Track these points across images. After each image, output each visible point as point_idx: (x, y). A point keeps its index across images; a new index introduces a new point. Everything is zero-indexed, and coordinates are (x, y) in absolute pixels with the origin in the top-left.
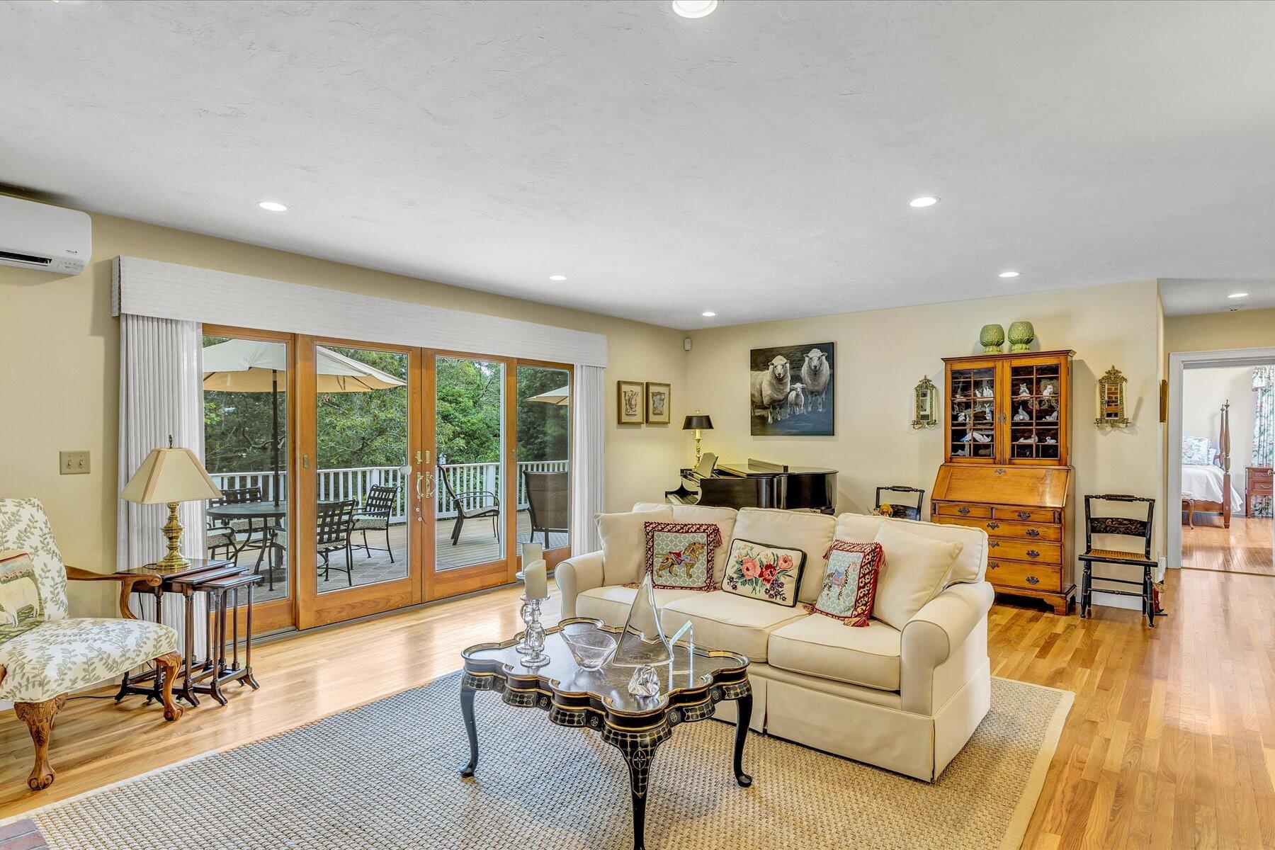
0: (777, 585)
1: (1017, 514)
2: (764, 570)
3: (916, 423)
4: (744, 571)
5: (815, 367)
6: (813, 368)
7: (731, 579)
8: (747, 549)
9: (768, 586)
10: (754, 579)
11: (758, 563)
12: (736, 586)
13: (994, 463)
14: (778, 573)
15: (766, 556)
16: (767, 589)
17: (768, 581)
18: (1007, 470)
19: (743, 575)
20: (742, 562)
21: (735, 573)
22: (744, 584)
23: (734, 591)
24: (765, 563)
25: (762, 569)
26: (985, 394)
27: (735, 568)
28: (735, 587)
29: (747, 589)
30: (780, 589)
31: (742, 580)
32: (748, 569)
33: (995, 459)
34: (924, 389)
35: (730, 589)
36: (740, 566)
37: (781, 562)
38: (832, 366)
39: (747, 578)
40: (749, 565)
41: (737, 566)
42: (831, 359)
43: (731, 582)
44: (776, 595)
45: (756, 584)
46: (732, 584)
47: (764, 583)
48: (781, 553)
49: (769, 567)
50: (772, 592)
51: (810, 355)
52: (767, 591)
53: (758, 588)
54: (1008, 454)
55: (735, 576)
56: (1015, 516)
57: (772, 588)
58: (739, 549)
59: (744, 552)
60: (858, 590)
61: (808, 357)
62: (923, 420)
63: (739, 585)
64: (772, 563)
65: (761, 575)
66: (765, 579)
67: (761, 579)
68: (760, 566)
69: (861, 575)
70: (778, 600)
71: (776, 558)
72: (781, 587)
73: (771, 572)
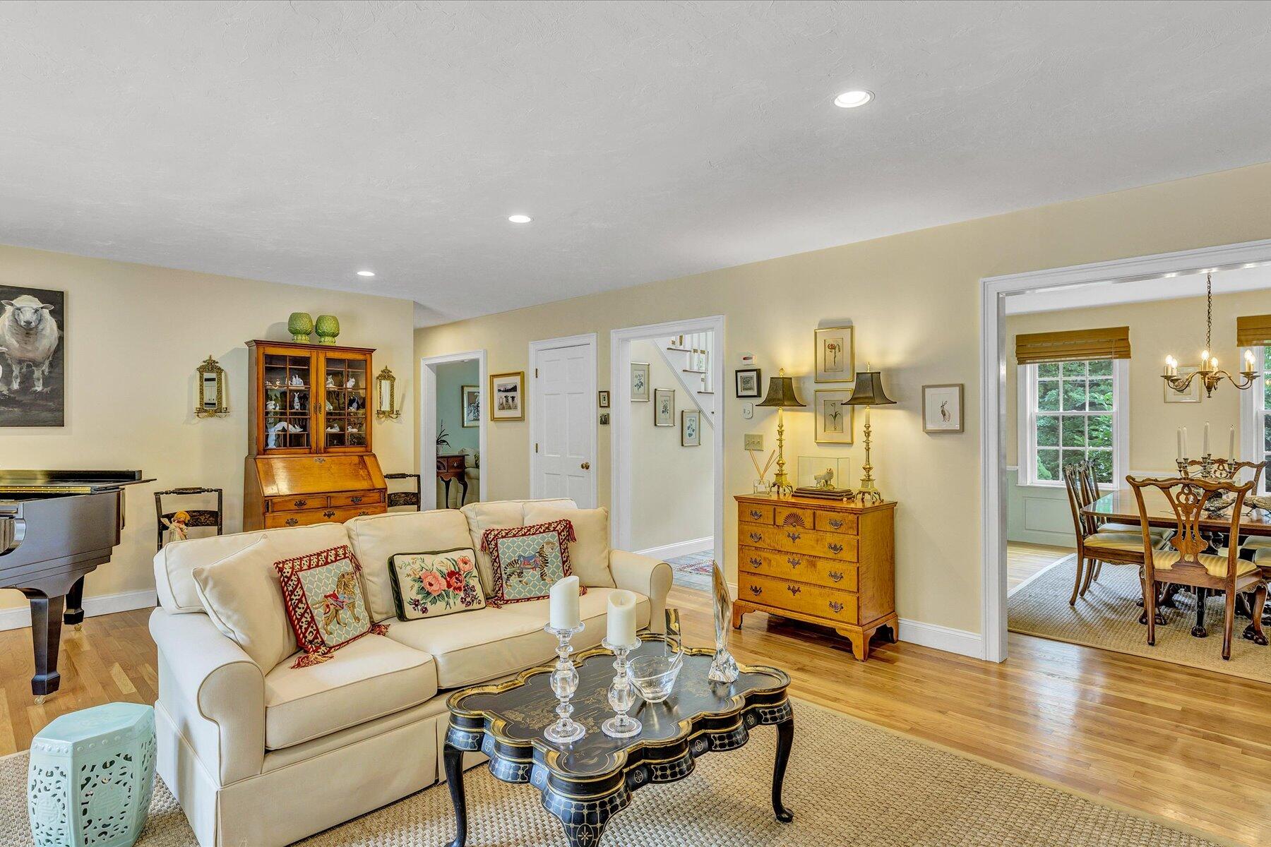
0: (468, 589)
1: (351, 499)
2: (448, 579)
3: (200, 411)
4: (428, 588)
5: (28, 323)
6: (23, 324)
7: (416, 603)
8: (419, 562)
9: (462, 594)
10: (443, 593)
11: (438, 574)
12: (426, 608)
13: (310, 453)
14: (465, 577)
15: (441, 563)
16: (462, 598)
17: (459, 589)
18: (325, 458)
19: (429, 594)
20: (420, 578)
21: (418, 594)
22: (434, 602)
23: (425, 615)
24: (446, 572)
25: (446, 579)
26: (294, 383)
27: (415, 589)
28: (425, 610)
29: (441, 605)
30: (474, 593)
31: (430, 599)
32: (431, 585)
33: (311, 449)
34: (211, 371)
35: (420, 614)
36: (421, 584)
37: (461, 565)
38: (61, 326)
39: (435, 594)
40: (430, 579)
41: (417, 585)
42: (59, 315)
43: (417, 605)
44: (473, 601)
45: (448, 596)
46: (419, 607)
47: (456, 592)
48: (456, 555)
49: (451, 574)
50: (468, 600)
51: (18, 302)
52: (463, 600)
53: (451, 601)
54: (322, 444)
55: (419, 597)
56: (349, 501)
57: (467, 595)
58: (409, 564)
59: (417, 566)
60: (563, 565)
61: (12, 305)
62: (211, 408)
63: (428, 606)
64: (453, 569)
65: (449, 586)
66: (455, 589)
67: (451, 589)
68: (442, 576)
69: (563, 551)
70: (475, 606)
71: (454, 563)
72: (474, 591)
73: (456, 578)
